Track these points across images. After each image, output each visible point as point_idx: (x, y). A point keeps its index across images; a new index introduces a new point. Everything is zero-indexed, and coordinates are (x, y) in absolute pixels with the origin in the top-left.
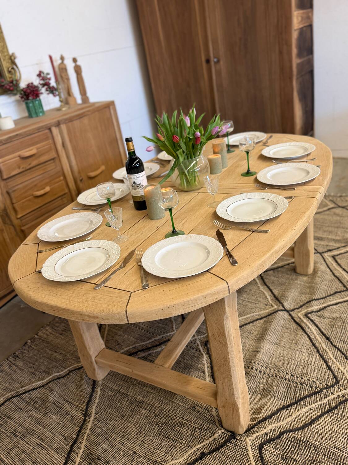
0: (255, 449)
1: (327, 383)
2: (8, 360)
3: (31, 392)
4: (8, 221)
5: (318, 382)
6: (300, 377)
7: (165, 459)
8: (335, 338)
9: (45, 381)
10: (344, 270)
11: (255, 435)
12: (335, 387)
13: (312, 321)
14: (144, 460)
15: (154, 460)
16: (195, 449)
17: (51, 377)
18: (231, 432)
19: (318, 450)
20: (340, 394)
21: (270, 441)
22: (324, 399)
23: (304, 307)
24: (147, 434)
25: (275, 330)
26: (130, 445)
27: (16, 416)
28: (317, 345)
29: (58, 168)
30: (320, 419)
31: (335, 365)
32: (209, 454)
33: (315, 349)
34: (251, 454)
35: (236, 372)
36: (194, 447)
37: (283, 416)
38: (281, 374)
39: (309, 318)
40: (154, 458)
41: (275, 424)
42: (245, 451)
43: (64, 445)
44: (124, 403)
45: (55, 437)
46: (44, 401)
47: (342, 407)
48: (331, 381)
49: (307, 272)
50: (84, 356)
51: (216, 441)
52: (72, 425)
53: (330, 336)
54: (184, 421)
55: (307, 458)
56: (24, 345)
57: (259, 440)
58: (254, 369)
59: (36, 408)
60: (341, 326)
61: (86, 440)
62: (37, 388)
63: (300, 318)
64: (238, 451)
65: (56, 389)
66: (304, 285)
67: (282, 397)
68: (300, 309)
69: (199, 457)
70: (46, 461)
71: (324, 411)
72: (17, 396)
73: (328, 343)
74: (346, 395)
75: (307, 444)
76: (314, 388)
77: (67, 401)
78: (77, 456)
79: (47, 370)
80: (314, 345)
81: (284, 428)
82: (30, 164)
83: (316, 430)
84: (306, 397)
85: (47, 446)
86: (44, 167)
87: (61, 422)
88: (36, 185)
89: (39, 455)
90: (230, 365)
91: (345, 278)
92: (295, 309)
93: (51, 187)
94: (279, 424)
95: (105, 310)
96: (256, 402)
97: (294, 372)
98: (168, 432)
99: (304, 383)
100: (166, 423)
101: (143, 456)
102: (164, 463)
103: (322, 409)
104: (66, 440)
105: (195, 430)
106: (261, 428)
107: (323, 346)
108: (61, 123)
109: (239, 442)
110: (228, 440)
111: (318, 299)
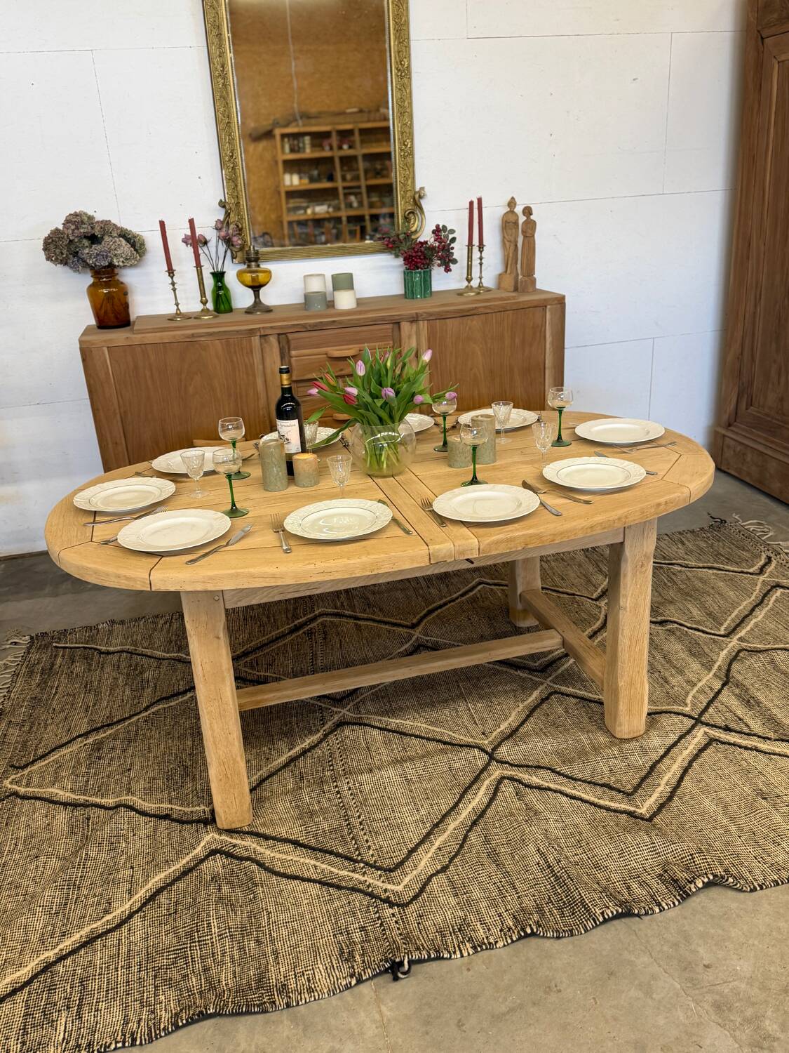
0: (207, 849)
1: (380, 862)
3: (145, 657)
5: (371, 852)
6: (366, 833)
9: (168, 655)
10: (688, 768)
11: (224, 837)
12: (379, 872)
13: (497, 790)
20: (371, 881)
21: (229, 855)
22: (346, 871)
23: (523, 769)
28: (449, 819)
30: (307, 882)
31: (424, 854)
32: (172, 821)
33: (438, 820)
34: (199, 849)
36: (173, 805)
39: (499, 785)
42: (197, 842)
47: (346, 893)
48: (388, 863)
49: (613, 729)
53: (485, 823)
57: (221, 845)
58: (335, 784)
63: (490, 776)
65: (163, 669)
66: (583, 746)
68: (513, 768)
69: (162, 816)
71: (325, 880)
72: (132, 653)
73: (465, 827)
74: (374, 888)
76: (357, 853)
80: (445, 816)
81: (261, 858)
82: (342, 370)
83: (284, 887)
84: (331, 853)
85: (90, 712)
91: (662, 779)
92: (505, 763)
97: (370, 822)
99: (357, 840)
103: (327, 877)
106: (242, 838)
107: (452, 825)
108: (420, 318)
109: (204, 830)
110: (198, 822)
111: (559, 773)
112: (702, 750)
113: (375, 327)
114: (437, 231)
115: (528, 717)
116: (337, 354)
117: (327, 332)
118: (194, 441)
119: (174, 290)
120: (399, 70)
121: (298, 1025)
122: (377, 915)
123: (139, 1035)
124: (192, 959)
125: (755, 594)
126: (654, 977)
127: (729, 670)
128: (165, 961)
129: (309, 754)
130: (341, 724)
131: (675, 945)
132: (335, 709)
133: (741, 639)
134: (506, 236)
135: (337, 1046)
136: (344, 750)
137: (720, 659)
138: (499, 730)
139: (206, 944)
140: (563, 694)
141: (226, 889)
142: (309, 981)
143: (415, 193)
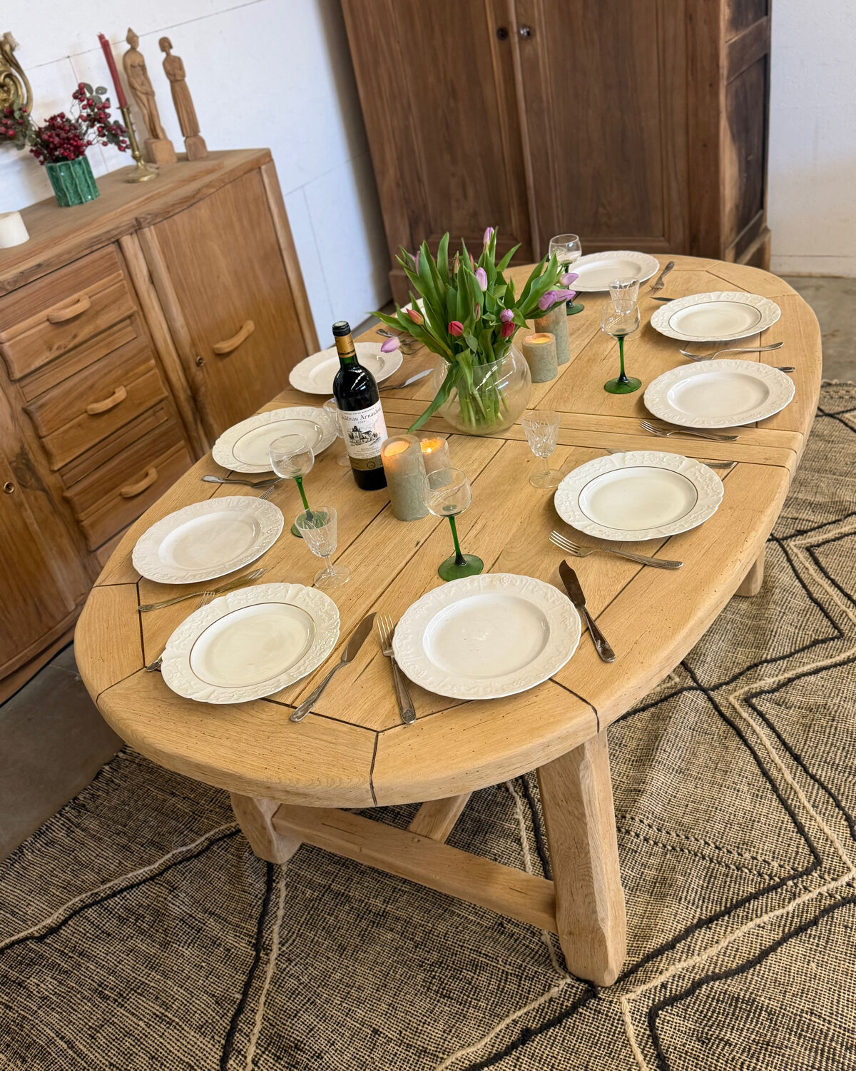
0: (640, 1020)
1: (796, 865)
2: (61, 815)
3: (125, 893)
4: (33, 482)
5: (775, 864)
6: (735, 852)
7: (446, 1046)
8: (813, 757)
9: (156, 865)
10: (834, 583)
11: (641, 989)
12: (814, 874)
13: (761, 714)
14: (397, 1047)
15: (421, 1048)
16: (508, 1021)
17: (169, 855)
18: (585, 981)
19: (777, 1019)
20: (824, 890)
21: (672, 1001)
22: (789, 902)
23: (742, 680)
24: (399, 990)
25: (677, 737)
26: (364, 1014)
27: (98, 952)
28: (773, 773)
29: (144, 339)
30: (780, 949)
31: (813, 823)
32: (540, 1033)
33: (768, 784)
34: (631, 1029)
35: (602, 868)
36: (507, 1016)
37: (699, 943)
38: (693, 846)
39: (754, 709)
40: (419, 1043)
41: (682, 963)
42: (618, 1024)
43: (217, 1017)
44: (342, 916)
45: (194, 999)
46: (159, 915)
47: (827, 921)
48: (804, 861)
49: (749, 590)
50: (245, 813)
51: (555, 1002)
52: (230, 971)
53: (802, 751)
54: (481, 959)
55: (753, 1036)
56: (97, 778)
57: (649, 999)
59: (142, 932)
60: (826, 726)
61: (265, 1004)
62: (138, 885)
63: (734, 708)
64: (603, 1025)
65: (184, 885)
66: (741, 623)
67: (697, 900)
68: (734, 684)
69: (519, 1039)
70: (179, 1054)
71: (789, 930)
72: (95, 903)
73: (797, 769)
74: (836, 892)
75: (751, 1006)
76: (767, 877)
77: (212, 914)
78: (249, 1041)
79: (156, 839)
80: (765, 773)
81: (702, 971)
82: (75, 337)
83: (771, 974)
84: (748, 899)
85: (177, 1020)
86: (109, 340)
87: (203, 964)
88: (91, 387)
89: (161, 1040)
90: (590, 858)
91: (837, 605)
92: (721, 685)
93: (128, 388)
94: (691, 962)
95: (324, 780)
96: (640, 910)
97: (722, 838)
98: (446, 984)
99: (744, 866)
100: (441, 963)
101: (394, 1038)
102: (444, 1054)
103: (785, 926)
104: (219, 1005)
105: (507, 978)
106: (652, 971)
107: (786, 775)
108: (143, 224)
109: (605, 1004)
110: (581, 1002)
111: (773, 661)
112: (817, 562)
113: (96, 255)
114: (79, 95)
116: (68, 313)
117: (38, 285)
134: (137, 86)
141: (730, 1037)
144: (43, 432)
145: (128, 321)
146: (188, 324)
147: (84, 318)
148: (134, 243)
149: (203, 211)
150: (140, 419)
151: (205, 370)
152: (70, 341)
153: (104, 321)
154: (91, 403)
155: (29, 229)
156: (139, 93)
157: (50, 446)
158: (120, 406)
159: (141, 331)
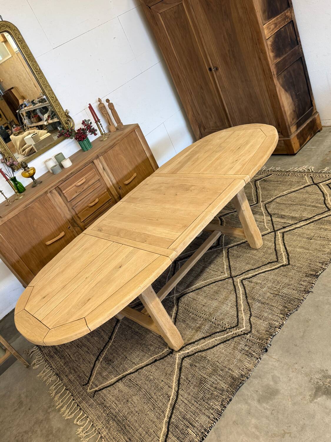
0: (180, 359)
1: (232, 326)
4: (76, 225)
6: (219, 321)
10: (284, 244)
11: (182, 352)
12: (235, 328)
13: (243, 285)
16: (153, 357)
18: (171, 350)
20: (235, 332)
21: (188, 356)
22: (225, 335)
23: (244, 274)
28: (239, 301)
29: (103, 185)
30: (218, 346)
31: (241, 315)
32: (158, 360)
33: (236, 304)
34: (177, 361)
37: (201, 343)
38: (210, 319)
39: (242, 283)
41: (195, 347)
42: (175, 360)
43: (97, 352)
45: (94, 348)
47: (232, 340)
48: (235, 324)
51: (163, 354)
52: (103, 343)
53: (249, 295)
54: (153, 344)
57: (183, 355)
58: (197, 315)
61: (107, 351)
63: (237, 283)
64: (172, 360)
67: (205, 332)
68: (241, 276)
69: (154, 361)
71: (222, 341)
73: (245, 300)
74: (238, 333)
75: (205, 358)
76: (223, 328)
78: (101, 358)
80: (237, 301)
81: (198, 350)
82: (83, 188)
83: (213, 351)
84: (216, 333)
85: (90, 352)
86: (93, 187)
87: (98, 341)
88: (89, 200)
91: (281, 251)
92: (237, 275)
93: (99, 198)
96: (192, 334)
97: (218, 317)
98: (144, 348)
99: (219, 325)
104: (98, 350)
105: (156, 348)
106: (187, 348)
107: (242, 302)
108: (99, 156)
109: (173, 355)
110: (169, 354)
111: (255, 269)
112: (283, 237)
113: (86, 167)
114: (83, 123)
115: (229, 260)
116: (79, 184)
117: (71, 178)
118: (46, 243)
119: (2, 194)
120: (37, 72)
121: (257, 378)
122: (246, 339)
123: (216, 417)
124: (208, 388)
125: (252, 186)
126: (328, 300)
127: (268, 212)
128: (202, 395)
129: (178, 314)
130: (178, 299)
131: (325, 289)
132: (172, 296)
133: (262, 202)
134: (103, 113)
135: (273, 374)
136: (187, 305)
137: (263, 210)
138: (225, 269)
139: (208, 382)
140: (231, 247)
141: (197, 365)
142: (247, 369)
143: (65, 113)
144: (77, 213)
145: (98, 181)
146: (115, 179)
147: (85, 184)
148: (98, 161)
149: (117, 148)
150: (104, 205)
151: (122, 189)
152: (82, 190)
153: (90, 183)
154: (90, 204)
155: (72, 161)
156: (104, 114)
157: (79, 216)
158: (98, 204)
159: (102, 183)
